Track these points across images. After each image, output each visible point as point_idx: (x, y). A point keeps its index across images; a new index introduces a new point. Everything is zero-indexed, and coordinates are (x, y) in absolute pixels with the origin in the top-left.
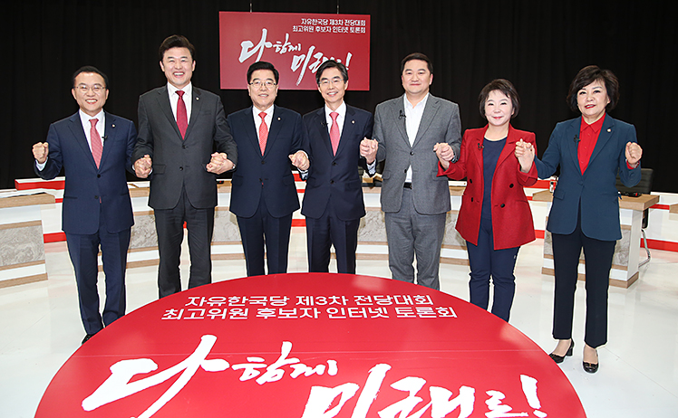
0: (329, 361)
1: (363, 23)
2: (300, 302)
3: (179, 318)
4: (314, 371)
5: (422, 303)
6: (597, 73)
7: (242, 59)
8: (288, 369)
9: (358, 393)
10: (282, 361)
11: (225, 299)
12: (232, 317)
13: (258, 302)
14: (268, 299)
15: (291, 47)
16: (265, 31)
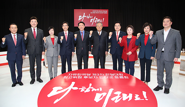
0: (100, 88)
1: (107, 11)
2: (93, 75)
3: (67, 78)
4: (97, 90)
5: (121, 75)
6: (148, 24)
7: (79, 20)
8: (91, 89)
9: (106, 95)
10: (90, 88)
11: (76, 74)
12: (78, 78)
13: (84, 75)
14: (86, 74)
15: (90, 17)
16: (84, 13)
